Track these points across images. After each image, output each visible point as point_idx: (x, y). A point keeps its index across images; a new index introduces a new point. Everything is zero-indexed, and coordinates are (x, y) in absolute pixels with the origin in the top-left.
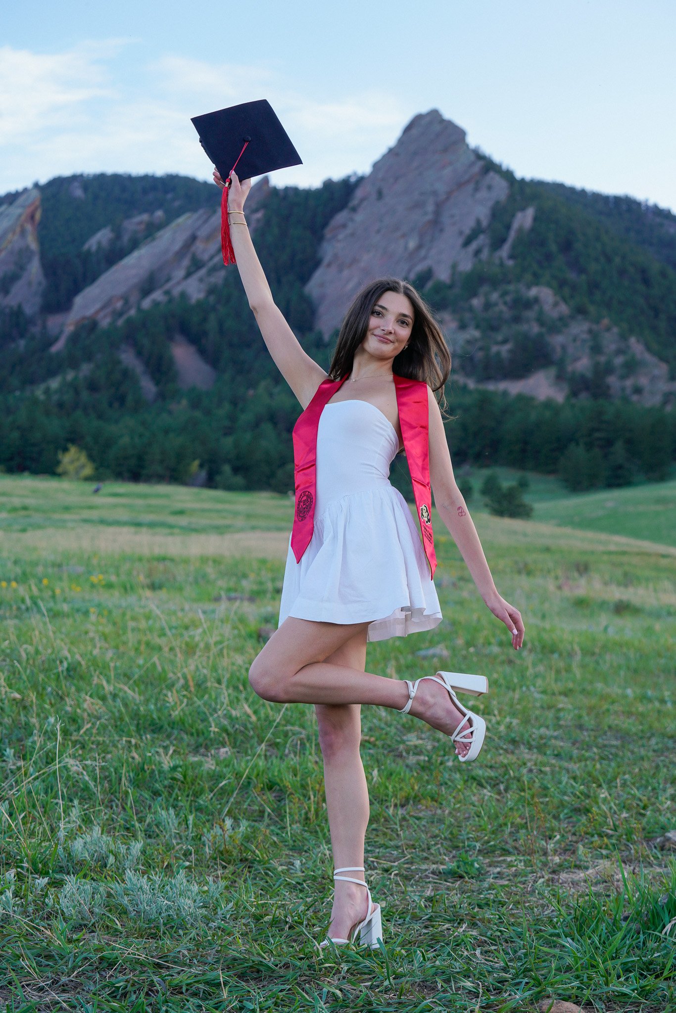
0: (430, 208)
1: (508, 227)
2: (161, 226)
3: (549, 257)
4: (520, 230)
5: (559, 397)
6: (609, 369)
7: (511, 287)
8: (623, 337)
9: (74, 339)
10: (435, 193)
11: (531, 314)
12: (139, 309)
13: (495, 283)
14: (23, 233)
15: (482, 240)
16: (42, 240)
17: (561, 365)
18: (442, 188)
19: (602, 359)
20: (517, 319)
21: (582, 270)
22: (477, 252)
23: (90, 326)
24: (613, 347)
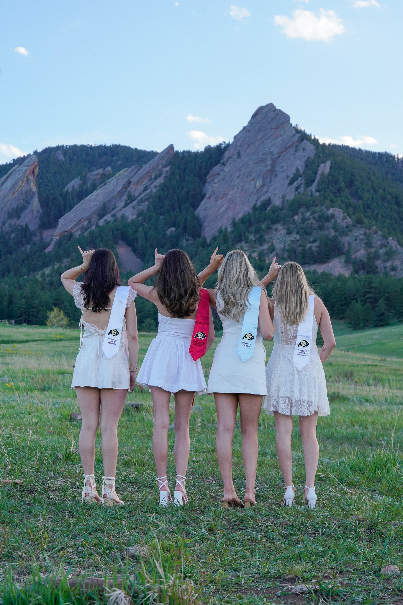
0: (269, 162)
1: (316, 173)
2: (109, 176)
3: (340, 190)
4: (323, 174)
5: (347, 273)
6: (376, 257)
7: (318, 209)
8: (385, 237)
9: (59, 244)
10: (271, 153)
11: (330, 224)
12: (97, 225)
13: (308, 207)
14: (28, 181)
15: (300, 181)
16: (39, 187)
17: (348, 255)
18: (275, 150)
19: (373, 250)
20: (321, 228)
21: (360, 198)
22: (297, 188)
23: (69, 236)
24: (379, 243)
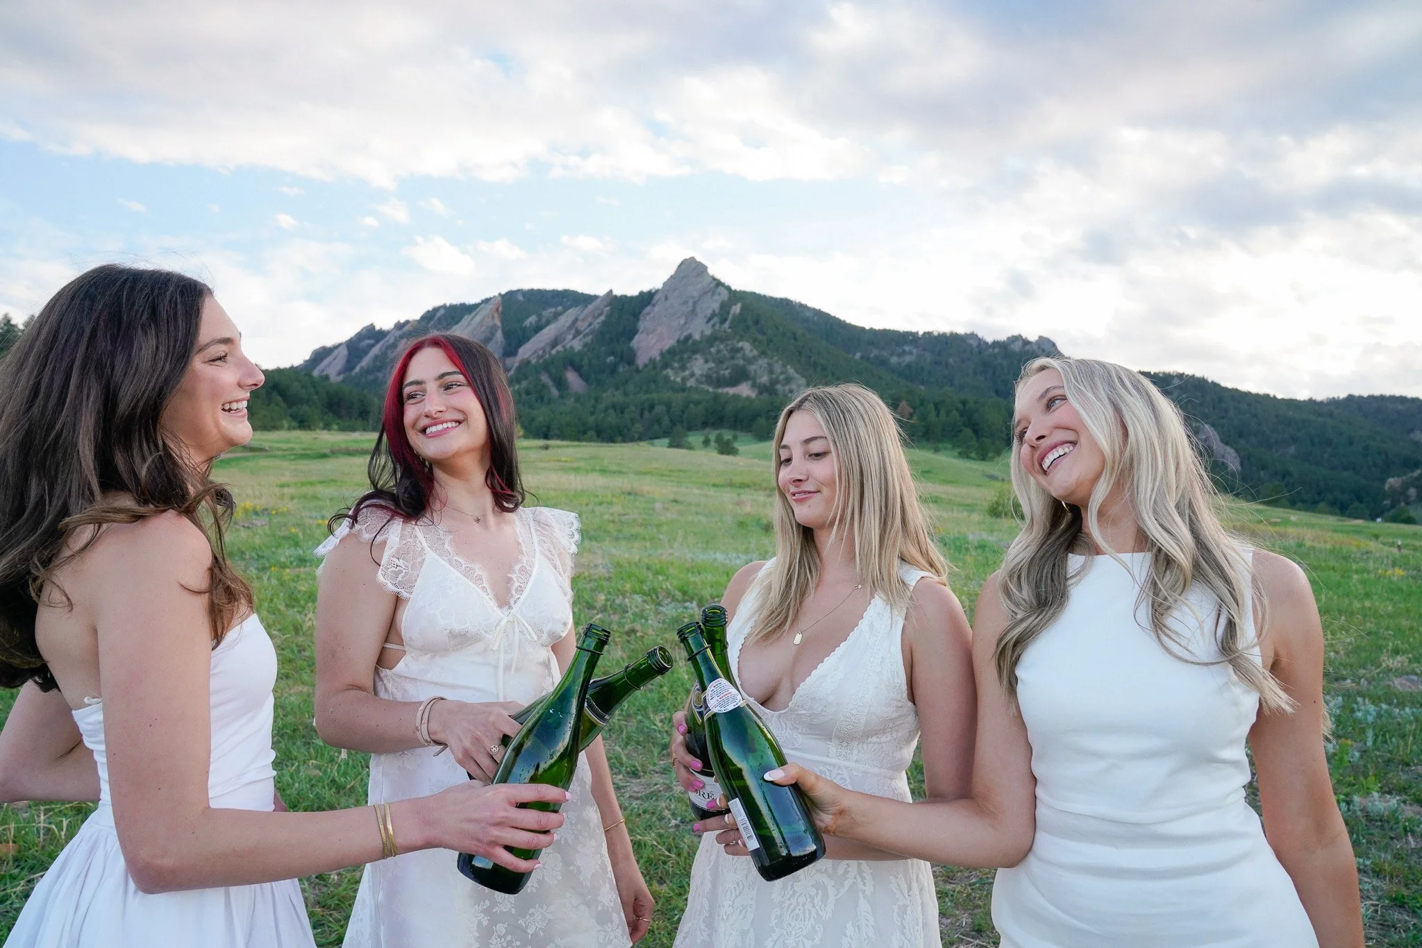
0: (691, 304)
1: (728, 313)
2: (560, 314)
3: (748, 328)
4: (735, 314)
5: (753, 395)
6: (777, 382)
7: (730, 342)
8: (784, 366)
9: (519, 368)
10: (693, 297)
11: (739, 355)
12: (550, 354)
13: (722, 340)
14: (493, 318)
15: (716, 319)
16: (502, 321)
17: (754, 380)
18: (696, 294)
19: (774, 376)
20: (732, 358)
21: (764, 334)
22: (713, 326)
23: (526, 363)
24: (779, 371)
